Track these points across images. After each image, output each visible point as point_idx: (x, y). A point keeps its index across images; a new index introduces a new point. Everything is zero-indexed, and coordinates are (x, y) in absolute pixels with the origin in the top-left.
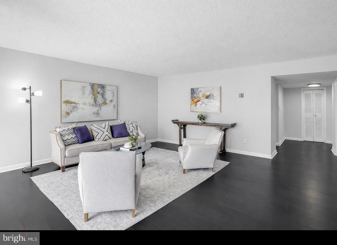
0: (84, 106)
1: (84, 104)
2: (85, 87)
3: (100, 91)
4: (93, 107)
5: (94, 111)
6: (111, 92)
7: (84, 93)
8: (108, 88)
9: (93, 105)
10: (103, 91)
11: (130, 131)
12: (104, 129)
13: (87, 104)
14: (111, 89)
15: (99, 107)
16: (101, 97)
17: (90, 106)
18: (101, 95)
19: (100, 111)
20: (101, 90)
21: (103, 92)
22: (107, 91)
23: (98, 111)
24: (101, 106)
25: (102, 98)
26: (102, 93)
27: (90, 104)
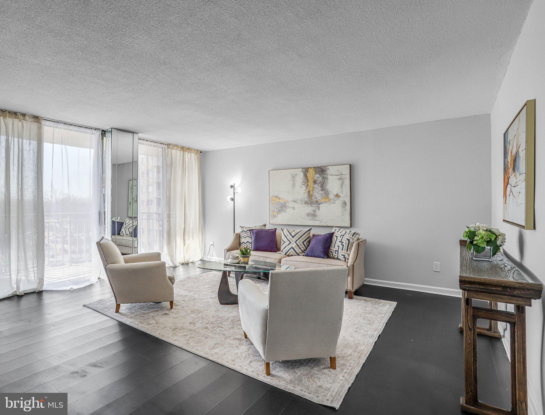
0: (295, 205)
1: (295, 202)
2: (296, 175)
3: (317, 179)
4: (306, 205)
5: (308, 212)
6: (338, 177)
7: (294, 186)
8: (331, 170)
9: (306, 203)
10: (323, 178)
11: (335, 249)
12: (293, 237)
13: (298, 201)
14: (338, 171)
15: (316, 206)
16: (320, 189)
17: (302, 204)
18: (319, 185)
19: (317, 212)
20: (318, 176)
21: (322, 180)
22: (329, 177)
23: (314, 211)
24: (319, 204)
25: (322, 190)
26: (320, 182)
27: (302, 201)
